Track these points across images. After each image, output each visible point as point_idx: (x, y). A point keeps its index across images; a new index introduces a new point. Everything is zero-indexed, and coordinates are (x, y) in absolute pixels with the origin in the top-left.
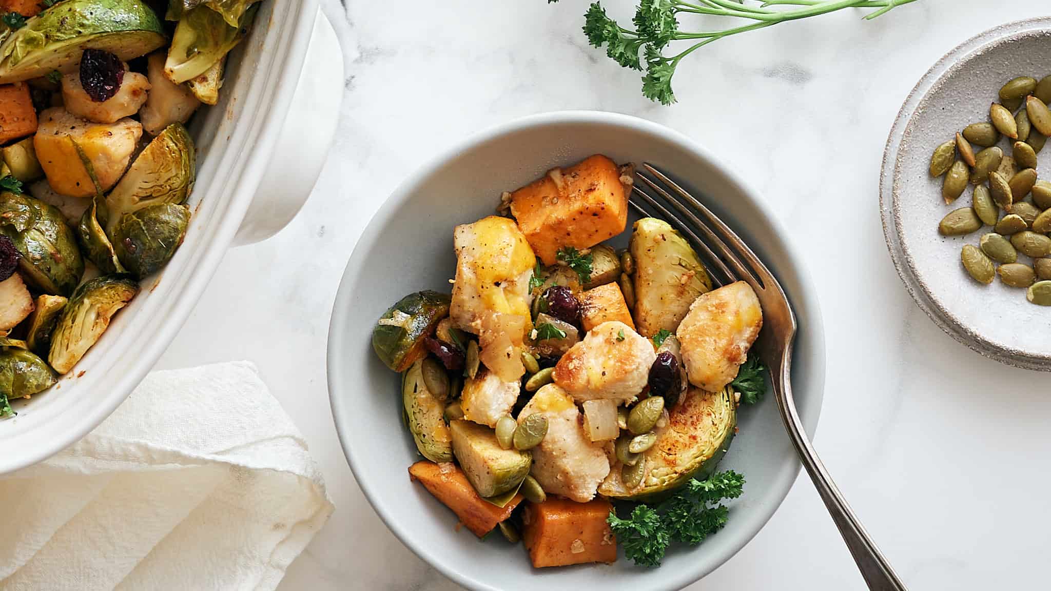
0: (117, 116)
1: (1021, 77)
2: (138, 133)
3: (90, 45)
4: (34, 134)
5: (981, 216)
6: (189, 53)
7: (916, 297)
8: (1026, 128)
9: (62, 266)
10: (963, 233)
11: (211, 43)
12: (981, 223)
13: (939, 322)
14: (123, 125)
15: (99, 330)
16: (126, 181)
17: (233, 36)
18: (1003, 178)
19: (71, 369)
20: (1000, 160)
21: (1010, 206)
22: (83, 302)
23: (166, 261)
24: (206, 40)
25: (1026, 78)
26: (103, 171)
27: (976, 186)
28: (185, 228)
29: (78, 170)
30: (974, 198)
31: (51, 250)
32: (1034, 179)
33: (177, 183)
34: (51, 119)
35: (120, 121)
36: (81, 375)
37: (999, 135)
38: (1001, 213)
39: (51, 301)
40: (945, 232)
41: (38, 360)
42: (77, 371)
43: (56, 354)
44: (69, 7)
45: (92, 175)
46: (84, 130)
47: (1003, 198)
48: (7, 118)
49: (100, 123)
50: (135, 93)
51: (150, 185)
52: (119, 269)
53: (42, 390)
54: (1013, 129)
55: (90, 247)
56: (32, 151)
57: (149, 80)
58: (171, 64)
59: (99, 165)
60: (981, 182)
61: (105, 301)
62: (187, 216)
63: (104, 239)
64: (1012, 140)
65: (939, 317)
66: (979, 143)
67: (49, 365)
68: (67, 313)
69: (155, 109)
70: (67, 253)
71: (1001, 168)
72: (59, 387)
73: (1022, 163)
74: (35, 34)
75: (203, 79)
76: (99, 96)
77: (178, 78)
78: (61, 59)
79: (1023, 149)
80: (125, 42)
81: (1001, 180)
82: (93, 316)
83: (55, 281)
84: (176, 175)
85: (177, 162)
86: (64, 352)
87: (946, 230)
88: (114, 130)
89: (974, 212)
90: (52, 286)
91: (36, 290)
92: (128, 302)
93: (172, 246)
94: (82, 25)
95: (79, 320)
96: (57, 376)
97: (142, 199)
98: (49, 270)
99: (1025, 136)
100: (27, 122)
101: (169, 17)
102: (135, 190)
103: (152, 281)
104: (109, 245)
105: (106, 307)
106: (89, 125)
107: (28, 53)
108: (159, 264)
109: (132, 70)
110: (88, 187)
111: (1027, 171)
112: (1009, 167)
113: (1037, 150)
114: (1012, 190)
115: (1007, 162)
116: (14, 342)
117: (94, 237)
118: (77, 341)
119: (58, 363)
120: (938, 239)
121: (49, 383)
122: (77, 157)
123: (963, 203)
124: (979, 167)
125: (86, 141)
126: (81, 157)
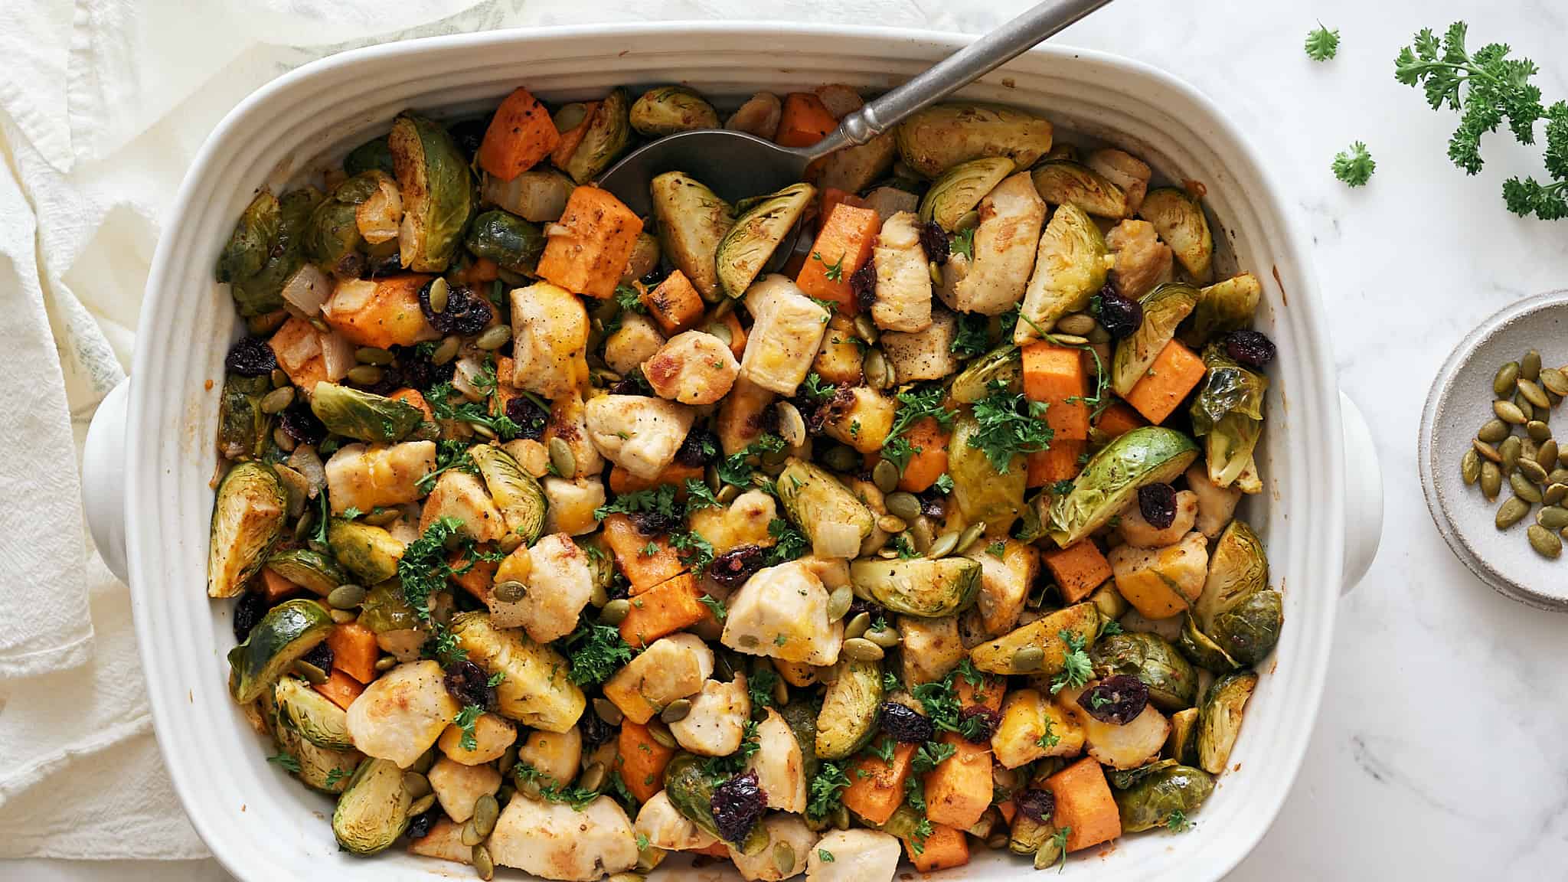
0: (1182, 534)
1: (1503, 368)
2: (1204, 542)
3: (1142, 484)
4: (1113, 576)
5: (1526, 498)
6: (1228, 457)
7: (1507, 593)
8: (1528, 409)
9: (1183, 682)
10: (1519, 519)
11: (1242, 440)
12: (1529, 504)
13: (1536, 604)
14: (1188, 541)
15: (1236, 724)
16: (1210, 587)
17: (1257, 426)
18: (1529, 459)
19: (1224, 767)
20: (1520, 446)
21: (1547, 479)
22: (1214, 706)
23: (1275, 642)
24: (1238, 440)
25: (1507, 365)
26: (1190, 586)
27: (1510, 478)
28: (1280, 608)
29: (1166, 594)
30: (1513, 487)
31: (1169, 671)
32: (1555, 446)
33: (1257, 571)
34: (1121, 559)
35: (1186, 536)
36: (1238, 768)
37: (1509, 425)
38: (1543, 488)
39: (1186, 715)
40: (1503, 526)
41: (1192, 770)
42: (1231, 766)
43: (1207, 759)
44: (1112, 458)
45: (1182, 594)
46: (1157, 558)
47: (1540, 476)
48: (1084, 573)
49: (1167, 545)
50: (1190, 509)
51: (1232, 583)
52: (1236, 665)
53: (1207, 794)
54: (1520, 415)
55: (1198, 655)
56: (1117, 592)
57: (1195, 494)
58: (1215, 473)
59: (1185, 582)
60: (1513, 471)
61: (1233, 697)
62: (1277, 597)
63: (1211, 644)
64: (1523, 425)
65: (1535, 601)
66: (1495, 439)
67: (1205, 771)
68: (1204, 721)
69: (1208, 516)
70: (1182, 669)
71: (1524, 450)
72: (1220, 786)
73: (1539, 438)
74: (1091, 493)
75: (1246, 474)
76: (1164, 523)
77: (1225, 482)
78: (1120, 505)
79: (1536, 428)
80: (1169, 469)
81: (1530, 462)
82: (1227, 714)
83: (1182, 697)
84: (1255, 566)
85: (1251, 554)
86: (1215, 755)
87: (1503, 525)
88: (1185, 546)
89: (1519, 497)
90: (1179, 702)
91: (1168, 711)
92: (1251, 691)
93: (1275, 625)
94: (1132, 470)
95: (1216, 722)
96: (1213, 777)
97: (1228, 597)
98: (1174, 689)
99: (1531, 416)
100: (1103, 570)
101: (1199, 433)
102: (1220, 591)
103: (1268, 665)
104: (1217, 648)
105: (1235, 701)
106: (1158, 551)
107: (1092, 511)
108: (1269, 647)
109: (1178, 490)
110: (1180, 605)
111: (1546, 444)
112: (1531, 446)
113: (1546, 422)
114: (1543, 467)
115: (1527, 444)
116: (1167, 762)
117: (1199, 646)
118: (1221, 741)
119: (1212, 766)
120: (1501, 536)
121: (1211, 786)
122: (1162, 583)
123: (1506, 495)
124: (1505, 459)
125: (1166, 566)
126: (1166, 582)
